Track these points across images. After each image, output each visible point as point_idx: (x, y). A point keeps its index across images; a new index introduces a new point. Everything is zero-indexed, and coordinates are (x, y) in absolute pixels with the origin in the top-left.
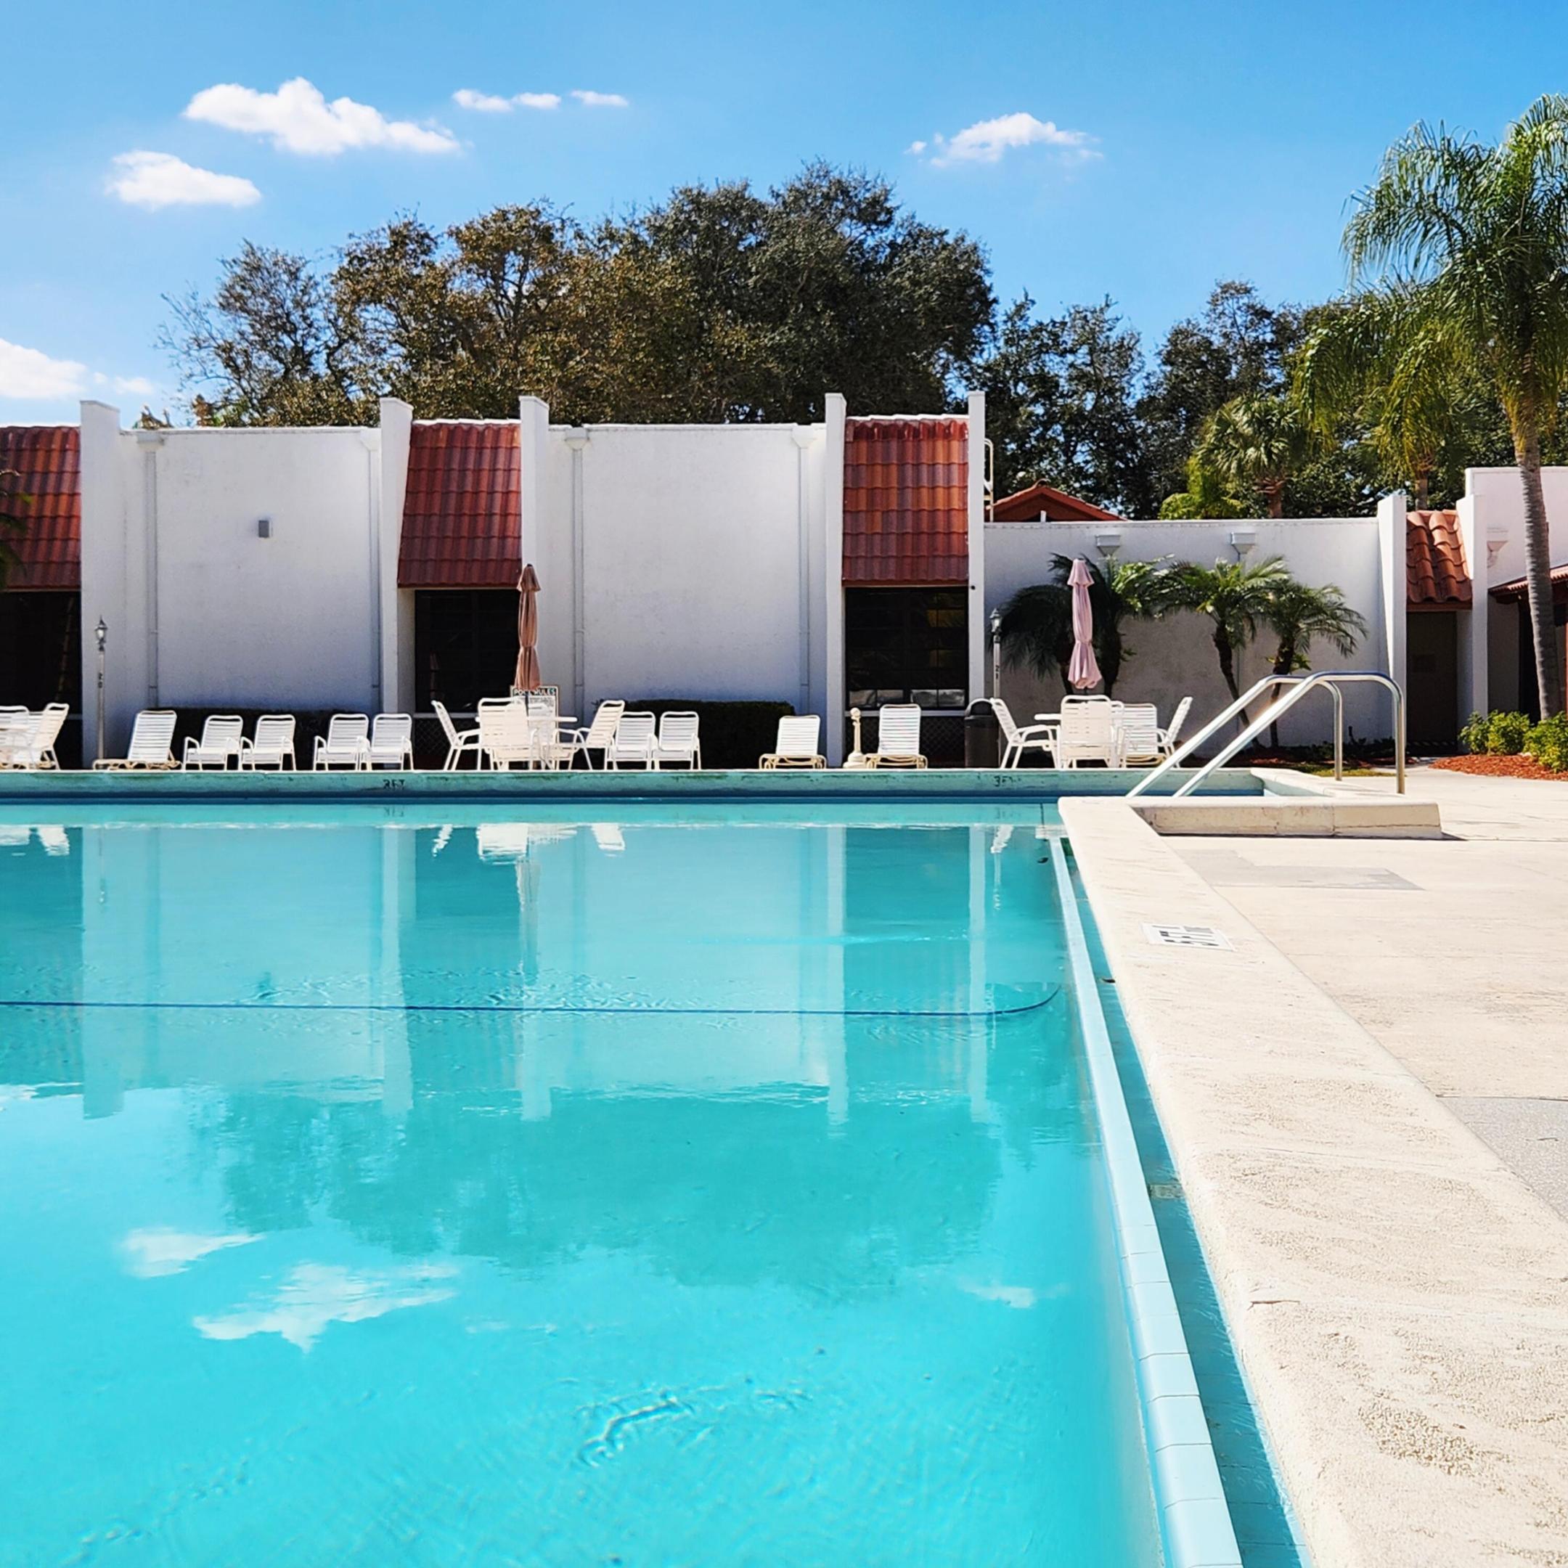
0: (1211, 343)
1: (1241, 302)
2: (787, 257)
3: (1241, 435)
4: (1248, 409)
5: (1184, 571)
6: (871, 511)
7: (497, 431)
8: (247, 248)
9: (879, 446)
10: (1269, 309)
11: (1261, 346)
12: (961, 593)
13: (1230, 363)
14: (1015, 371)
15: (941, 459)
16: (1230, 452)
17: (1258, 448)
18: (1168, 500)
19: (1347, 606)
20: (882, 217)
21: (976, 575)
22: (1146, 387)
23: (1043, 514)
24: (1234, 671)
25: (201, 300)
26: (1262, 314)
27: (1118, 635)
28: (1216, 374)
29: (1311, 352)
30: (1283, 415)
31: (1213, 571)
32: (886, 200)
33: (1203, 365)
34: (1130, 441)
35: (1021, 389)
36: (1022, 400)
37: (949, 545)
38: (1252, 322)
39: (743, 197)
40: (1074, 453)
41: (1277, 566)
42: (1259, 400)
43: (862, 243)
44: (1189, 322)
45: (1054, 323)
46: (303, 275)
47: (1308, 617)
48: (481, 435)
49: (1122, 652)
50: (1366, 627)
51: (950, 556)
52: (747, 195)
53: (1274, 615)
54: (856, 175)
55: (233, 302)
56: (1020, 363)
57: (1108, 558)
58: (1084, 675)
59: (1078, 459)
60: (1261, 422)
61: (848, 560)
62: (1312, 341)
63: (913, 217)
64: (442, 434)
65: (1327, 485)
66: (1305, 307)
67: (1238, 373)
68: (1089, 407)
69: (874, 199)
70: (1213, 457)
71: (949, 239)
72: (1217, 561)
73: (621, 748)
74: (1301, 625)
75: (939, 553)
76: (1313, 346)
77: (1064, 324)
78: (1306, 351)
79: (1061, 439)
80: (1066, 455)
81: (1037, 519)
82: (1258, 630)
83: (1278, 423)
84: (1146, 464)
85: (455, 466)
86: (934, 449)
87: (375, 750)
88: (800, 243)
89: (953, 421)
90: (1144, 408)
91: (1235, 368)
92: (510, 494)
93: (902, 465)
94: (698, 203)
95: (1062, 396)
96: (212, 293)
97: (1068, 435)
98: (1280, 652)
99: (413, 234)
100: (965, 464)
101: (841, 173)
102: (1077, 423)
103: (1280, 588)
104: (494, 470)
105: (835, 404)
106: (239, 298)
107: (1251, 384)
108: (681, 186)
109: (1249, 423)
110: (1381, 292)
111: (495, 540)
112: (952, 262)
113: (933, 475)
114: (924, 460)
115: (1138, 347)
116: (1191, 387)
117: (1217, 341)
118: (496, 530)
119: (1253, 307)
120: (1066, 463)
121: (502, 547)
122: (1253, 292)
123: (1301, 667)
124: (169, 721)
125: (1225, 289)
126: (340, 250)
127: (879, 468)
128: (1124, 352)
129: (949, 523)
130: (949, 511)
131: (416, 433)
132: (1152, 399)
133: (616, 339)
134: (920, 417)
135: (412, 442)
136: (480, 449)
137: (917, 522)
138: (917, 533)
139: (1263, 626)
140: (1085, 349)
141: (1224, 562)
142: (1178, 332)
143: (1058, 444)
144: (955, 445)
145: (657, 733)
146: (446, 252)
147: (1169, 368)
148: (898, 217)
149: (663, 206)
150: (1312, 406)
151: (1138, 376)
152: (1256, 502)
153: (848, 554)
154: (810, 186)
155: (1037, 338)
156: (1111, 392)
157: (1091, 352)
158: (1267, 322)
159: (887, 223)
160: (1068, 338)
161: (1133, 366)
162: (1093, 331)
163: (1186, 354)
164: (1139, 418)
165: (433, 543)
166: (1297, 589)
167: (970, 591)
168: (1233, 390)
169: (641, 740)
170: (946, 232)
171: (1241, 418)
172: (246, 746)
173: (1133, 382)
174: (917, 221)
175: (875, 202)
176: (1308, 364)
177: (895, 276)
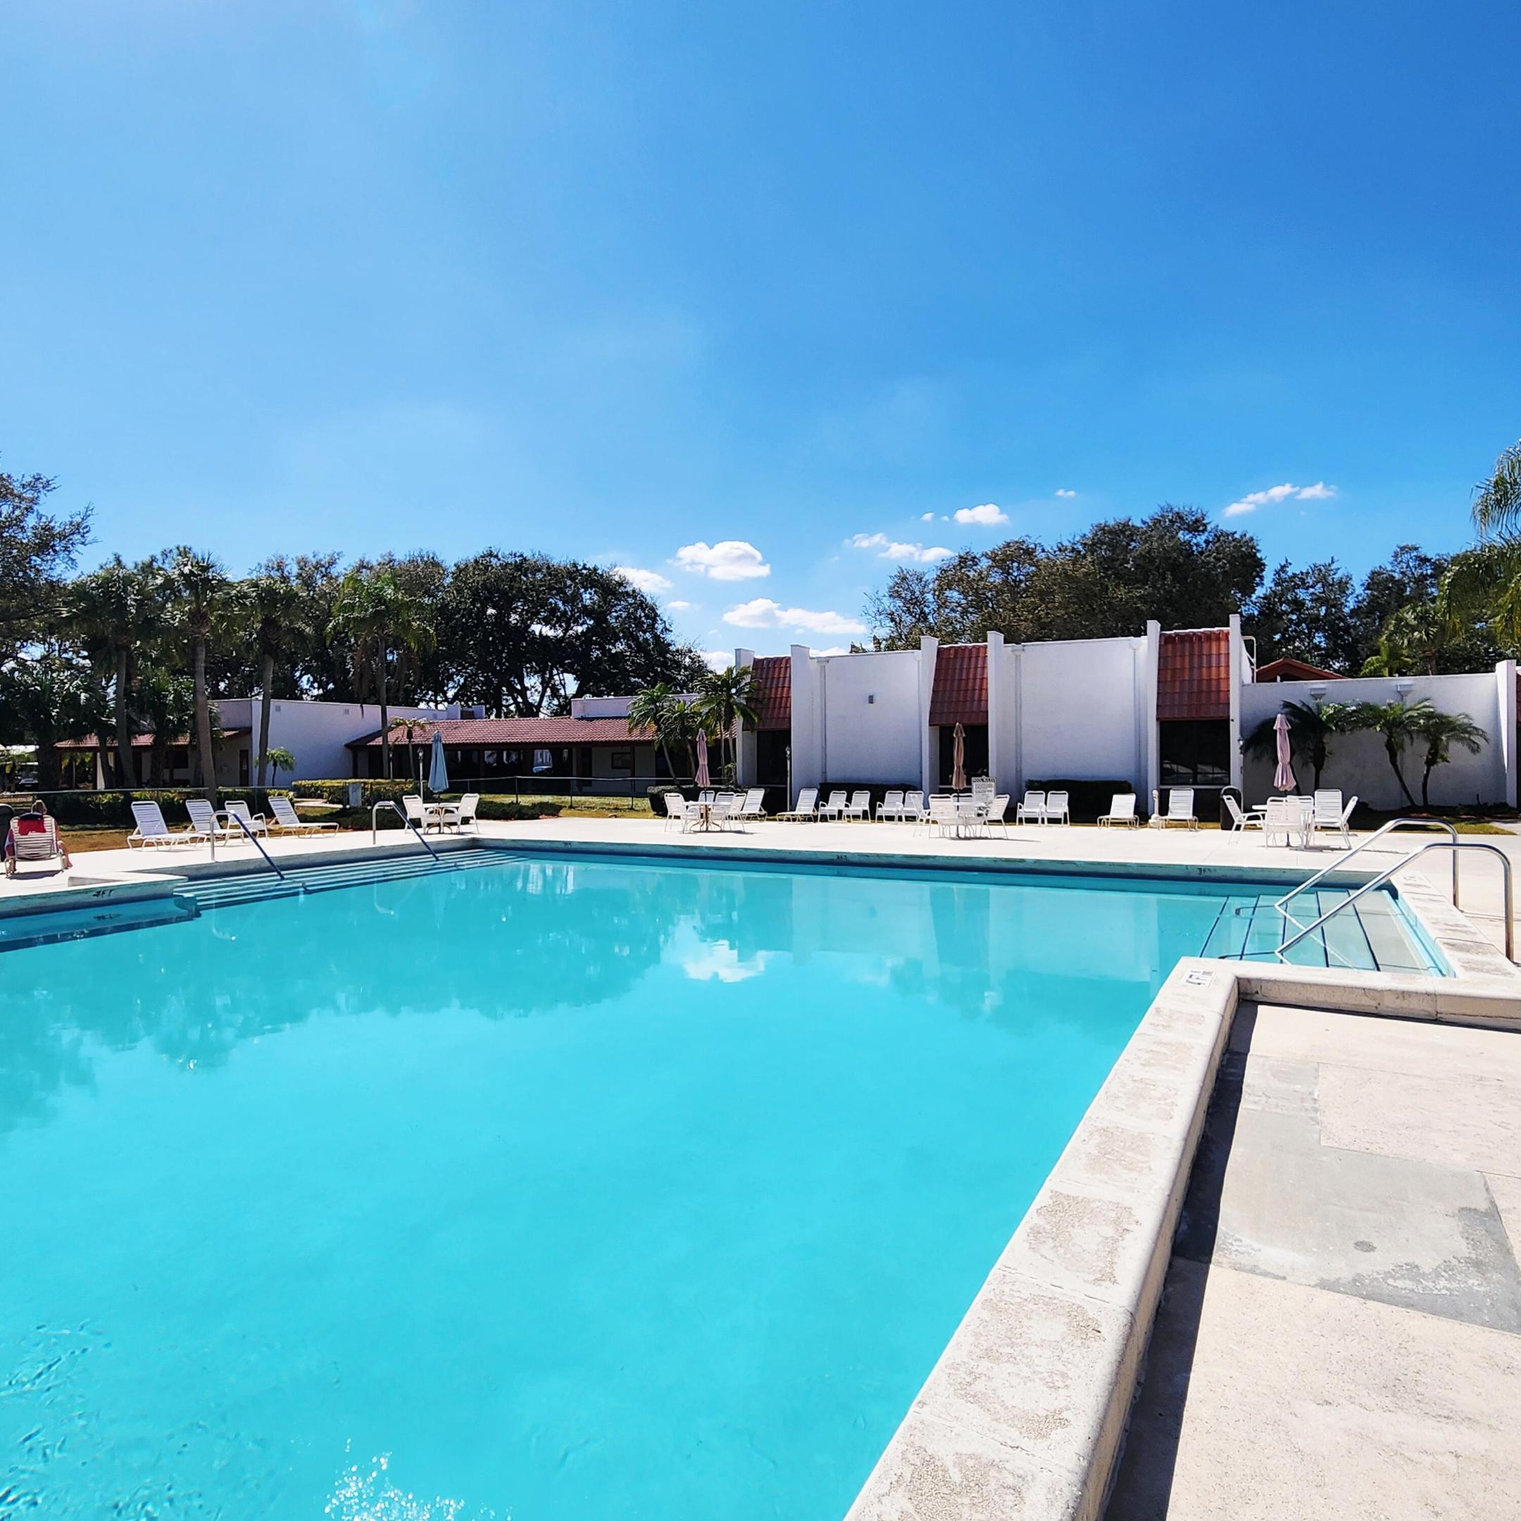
0: (1394, 577)
1: (1412, 555)
2: (1149, 552)
3: (1411, 625)
4: (1414, 611)
5: (1365, 707)
6: (1173, 681)
7: (978, 648)
8: (899, 570)
9: (1179, 646)
10: (1429, 557)
11: (1425, 577)
12: (1226, 722)
13: (1406, 587)
14: (1280, 599)
15: (1214, 651)
16: (1403, 635)
17: (1420, 632)
18: (1369, 659)
19: (1474, 725)
20: (1201, 528)
21: (1234, 713)
22: (1356, 602)
23: (1279, 678)
24: (1398, 763)
25: (881, 594)
26: (1424, 560)
27: (1323, 743)
28: (1398, 593)
29: (1447, 581)
30: (1436, 613)
31: (1384, 707)
32: (1203, 519)
33: (1389, 588)
34: (1347, 629)
35: (1284, 607)
36: (1285, 613)
37: (1218, 698)
38: (1419, 565)
39: (1128, 525)
40: (1314, 637)
41: (1426, 703)
42: (1421, 606)
43: (1190, 542)
44: (1380, 567)
45: (1302, 573)
46: (924, 579)
47: (1449, 732)
48: (970, 651)
49: (1326, 753)
50: (1488, 737)
51: (1219, 704)
52: (1130, 523)
53: (1424, 732)
54: (1187, 509)
55: (894, 594)
56: (1282, 595)
57: (1318, 701)
58: (1284, 783)
59: (1316, 641)
60: (1422, 618)
61: (1159, 707)
62: (1448, 575)
63: (1217, 526)
64: (952, 652)
65: (1465, 649)
66: (1451, 555)
67: (1411, 592)
68: (1322, 614)
69: (1196, 519)
70: (1393, 638)
71: (1237, 536)
72: (1388, 701)
73: (1026, 810)
74: (1444, 738)
75: (1213, 702)
76: (1449, 578)
77: (1308, 573)
78: (1445, 580)
79: (1306, 631)
80: (1309, 639)
81: (1275, 680)
82: (1415, 740)
83: (1433, 618)
84: (1356, 641)
85: (958, 667)
86: (1210, 647)
87: (905, 809)
88: (1155, 545)
89: (1222, 631)
90: (1354, 612)
91: (1408, 589)
92: (984, 679)
93: (1191, 656)
94: (1103, 529)
95: (1307, 609)
96: (884, 591)
97: (1309, 629)
98: (1429, 753)
99: (969, 557)
100: (1228, 654)
101: (1179, 509)
102: (1315, 623)
103: (1429, 716)
104: (976, 668)
105: (1153, 626)
106: (897, 591)
107: (1419, 596)
108: (1096, 523)
109: (1415, 619)
110: (1499, 542)
111: (976, 702)
112: (1238, 548)
113: (1209, 661)
114: (1205, 653)
115: (1351, 582)
116: (1382, 601)
117: (1397, 576)
118: (976, 697)
119: (1420, 557)
120: (1309, 643)
121: (979, 705)
122: (1420, 549)
123: (1443, 761)
124: (814, 794)
125: (1402, 549)
126: (937, 567)
127: (1178, 658)
128: (1343, 585)
129: (1218, 685)
130: (1219, 679)
131: (939, 651)
132: (1359, 608)
133: (1058, 598)
134: (1202, 630)
135: (938, 656)
136: (970, 658)
137: (1200, 685)
138: (1200, 692)
139: (1417, 738)
140: (1320, 585)
141: (1392, 701)
142: (1373, 573)
143: (1305, 634)
144: (1223, 644)
145: (1046, 803)
146: (984, 563)
147: (1369, 592)
148: (1209, 528)
149: (1087, 533)
150: (1449, 612)
151: (1351, 596)
152: (1421, 659)
153: (1160, 703)
154: (1162, 516)
155: (1293, 581)
156: (1334, 606)
157: (1323, 586)
158: (1428, 564)
159: (1203, 531)
160: (1310, 581)
161: (1348, 592)
162: (1324, 576)
163: (1379, 584)
164: (1351, 618)
165: (946, 705)
166: (1441, 717)
167: (1231, 722)
168: (1407, 601)
169: (1037, 806)
170: (1235, 533)
171: (1410, 617)
172: (847, 806)
173: (1349, 599)
174: (1220, 528)
175: (1197, 521)
176: (1446, 587)
177: (1206, 557)
